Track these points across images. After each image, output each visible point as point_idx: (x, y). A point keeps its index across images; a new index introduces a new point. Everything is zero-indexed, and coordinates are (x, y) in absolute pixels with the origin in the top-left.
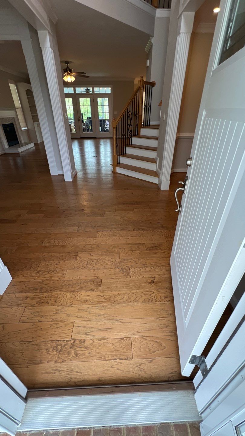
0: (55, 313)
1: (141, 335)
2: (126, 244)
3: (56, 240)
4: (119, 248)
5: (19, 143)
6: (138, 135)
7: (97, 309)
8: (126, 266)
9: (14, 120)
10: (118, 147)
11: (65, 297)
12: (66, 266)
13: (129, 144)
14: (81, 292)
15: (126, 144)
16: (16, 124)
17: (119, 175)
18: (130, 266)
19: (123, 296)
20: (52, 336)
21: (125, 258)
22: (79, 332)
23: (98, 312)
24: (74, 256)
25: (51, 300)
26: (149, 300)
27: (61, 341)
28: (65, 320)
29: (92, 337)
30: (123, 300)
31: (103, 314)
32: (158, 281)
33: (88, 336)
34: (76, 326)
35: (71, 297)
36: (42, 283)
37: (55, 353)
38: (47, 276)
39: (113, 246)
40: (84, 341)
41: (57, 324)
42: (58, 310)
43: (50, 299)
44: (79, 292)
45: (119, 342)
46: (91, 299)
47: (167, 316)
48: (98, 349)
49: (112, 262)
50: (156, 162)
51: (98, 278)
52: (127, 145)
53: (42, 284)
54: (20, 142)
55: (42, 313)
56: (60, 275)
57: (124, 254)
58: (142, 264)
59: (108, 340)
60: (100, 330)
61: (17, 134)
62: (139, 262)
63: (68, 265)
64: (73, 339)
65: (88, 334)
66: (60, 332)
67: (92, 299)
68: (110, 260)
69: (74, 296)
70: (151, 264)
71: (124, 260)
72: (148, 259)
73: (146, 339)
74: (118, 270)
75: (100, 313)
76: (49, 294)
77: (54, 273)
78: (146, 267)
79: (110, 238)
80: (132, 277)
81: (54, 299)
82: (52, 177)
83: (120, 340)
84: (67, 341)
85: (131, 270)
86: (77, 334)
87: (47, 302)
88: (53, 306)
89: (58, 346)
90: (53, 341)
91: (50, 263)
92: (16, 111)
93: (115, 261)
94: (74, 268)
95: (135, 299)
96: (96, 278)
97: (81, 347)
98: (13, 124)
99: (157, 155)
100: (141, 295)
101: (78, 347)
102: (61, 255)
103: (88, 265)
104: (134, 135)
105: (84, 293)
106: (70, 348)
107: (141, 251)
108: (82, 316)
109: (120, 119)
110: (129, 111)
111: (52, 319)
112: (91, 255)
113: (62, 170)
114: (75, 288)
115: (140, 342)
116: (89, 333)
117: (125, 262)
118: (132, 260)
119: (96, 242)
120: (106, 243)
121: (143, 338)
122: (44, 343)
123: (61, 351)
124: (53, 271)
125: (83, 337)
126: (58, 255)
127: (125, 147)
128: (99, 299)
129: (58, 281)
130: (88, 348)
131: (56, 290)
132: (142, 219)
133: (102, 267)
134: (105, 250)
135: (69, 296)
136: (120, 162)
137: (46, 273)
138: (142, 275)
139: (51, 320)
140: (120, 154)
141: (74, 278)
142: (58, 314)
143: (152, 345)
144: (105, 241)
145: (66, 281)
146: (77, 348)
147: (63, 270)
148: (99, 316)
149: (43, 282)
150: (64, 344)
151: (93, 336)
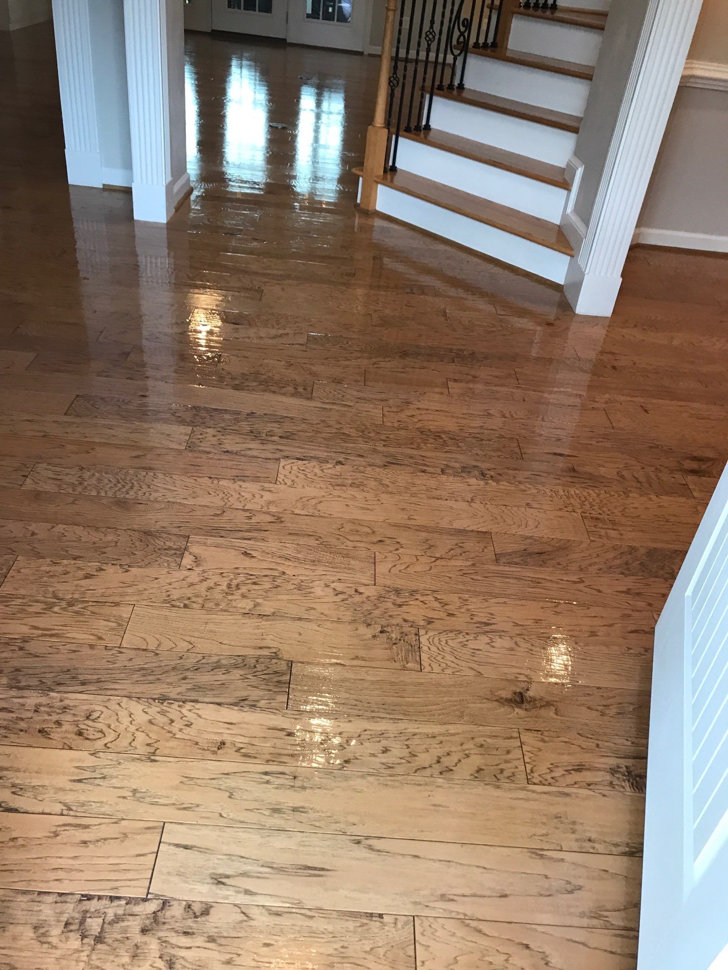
0: (80, 781)
1: (458, 913)
2: (407, 527)
3: (87, 475)
4: (375, 539)
7: (268, 782)
8: (405, 621)
11: (126, 720)
12: (130, 590)
13: (451, 86)
14: (198, 706)
17: (385, 224)
18: (422, 623)
19: (384, 743)
20: (60, 874)
21: (400, 583)
22: (182, 870)
23: (272, 795)
24: (170, 548)
25: (59, 723)
26: (502, 771)
27: (100, 898)
28: (120, 816)
29: (241, 899)
30: (384, 761)
31: (295, 810)
32: (541, 699)
33: (222, 892)
34: (170, 844)
35: (150, 722)
36: (21, 649)
37: (74, 942)
38: (42, 622)
39: (348, 527)
40: (206, 912)
41: (86, 827)
42: (94, 769)
43: (55, 717)
44: (189, 705)
45: (360, 929)
46: (239, 739)
47: (575, 846)
48: (266, 949)
49: (342, 593)
50: (566, 185)
51: (276, 656)
52: (440, 88)
53: (21, 653)
55: (18, 774)
56: (101, 625)
57: (399, 567)
58: (476, 619)
59: (311, 917)
60: (281, 870)
62: (460, 608)
63: (141, 587)
64: (157, 897)
65: (224, 880)
66: (100, 861)
67: (246, 740)
68: (333, 585)
69: (166, 720)
70: (516, 625)
71: (398, 592)
72: (505, 603)
73: (480, 931)
74: (367, 632)
75: (280, 803)
76: (53, 698)
77: (77, 613)
78: (490, 635)
79: (336, 493)
80: (428, 669)
81: (76, 723)
82: (72, 196)
83: (365, 921)
84: (130, 901)
85: (423, 639)
86: (176, 879)
87: (40, 731)
88: (71, 749)
89: (88, 920)
90: (63, 898)
91: (59, 569)
93: (356, 591)
94: (170, 603)
95: (438, 762)
96: (265, 652)
97: (193, 933)
99: (578, 152)
100: (465, 747)
101: (177, 932)
102: (110, 537)
103: (230, 597)
104: (476, 45)
105: (209, 712)
106: (144, 931)
107: (473, 565)
108: (198, 806)
111: (65, 805)
112: (246, 554)
113: (128, 164)
114: (169, 684)
115: (454, 939)
116: (228, 877)
117: (399, 601)
118: (431, 598)
119: (269, 503)
120: (317, 513)
121: (468, 925)
122: (25, 898)
123: (99, 939)
124: (70, 604)
125: (201, 892)
126: (95, 537)
127: (428, 96)
128: (279, 743)
129: (92, 647)
130: (223, 941)
131: (83, 683)
132: (481, 427)
133: (294, 611)
134: (312, 542)
135: (141, 718)
136: (397, 165)
137: (37, 607)
138: (475, 666)
139: (58, 808)
140: (403, 125)
141: (167, 644)
142: (91, 787)
143: (505, 957)
144: (314, 502)
145: (132, 654)
146: (173, 934)
147: (117, 604)
148: (276, 815)
149: (27, 646)
150: (116, 915)
151: (247, 892)
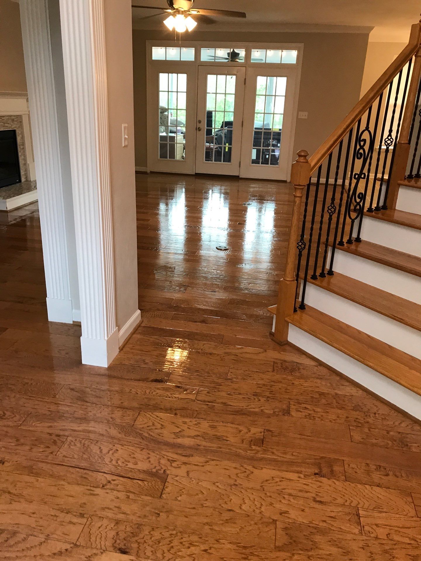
5: (20, 181)
6: (385, 207)
9: (21, 122)
10: (305, 252)
13: (350, 242)
15: (338, 239)
16: (22, 133)
52: (341, 245)
54: (26, 178)
61: (21, 158)
82: (51, 329)
98: (14, 131)
104: (370, 210)
109: (327, 157)
110: (363, 127)
127: (331, 250)
136: (306, 302)
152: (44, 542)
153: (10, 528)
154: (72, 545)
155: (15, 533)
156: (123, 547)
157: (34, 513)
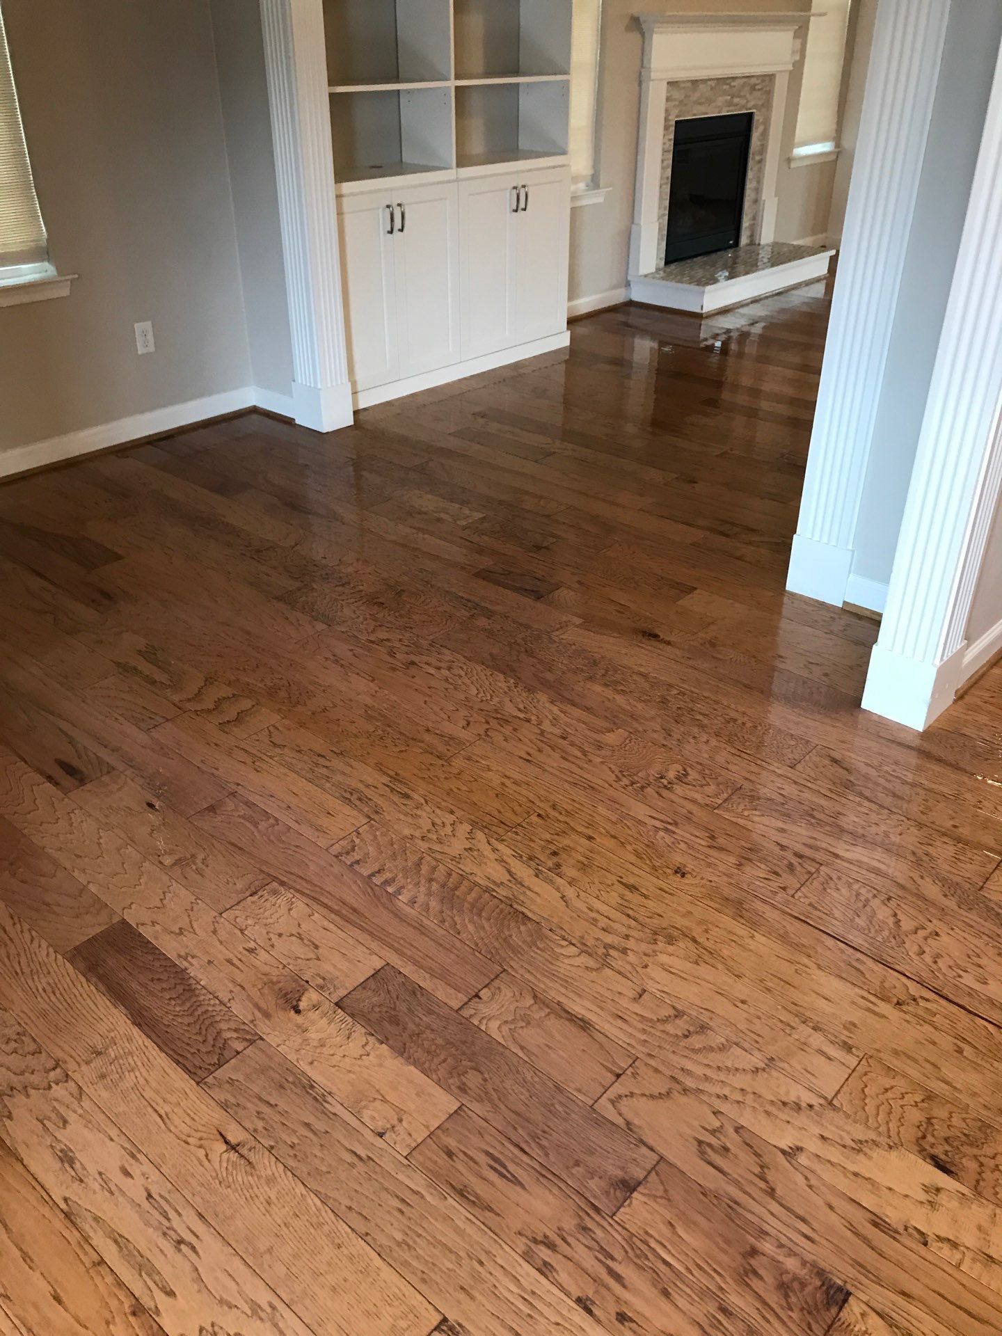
5: (737, 244)
9: (769, 93)
16: (766, 122)
54: (752, 236)
61: (750, 186)
92: (802, 33)
98: (750, 116)
152: (764, 1070)
153: (694, 1013)
154: (822, 1101)
155: (703, 1028)
156: (943, 1157)
157: (743, 1002)
